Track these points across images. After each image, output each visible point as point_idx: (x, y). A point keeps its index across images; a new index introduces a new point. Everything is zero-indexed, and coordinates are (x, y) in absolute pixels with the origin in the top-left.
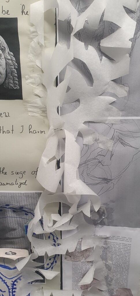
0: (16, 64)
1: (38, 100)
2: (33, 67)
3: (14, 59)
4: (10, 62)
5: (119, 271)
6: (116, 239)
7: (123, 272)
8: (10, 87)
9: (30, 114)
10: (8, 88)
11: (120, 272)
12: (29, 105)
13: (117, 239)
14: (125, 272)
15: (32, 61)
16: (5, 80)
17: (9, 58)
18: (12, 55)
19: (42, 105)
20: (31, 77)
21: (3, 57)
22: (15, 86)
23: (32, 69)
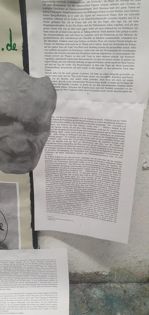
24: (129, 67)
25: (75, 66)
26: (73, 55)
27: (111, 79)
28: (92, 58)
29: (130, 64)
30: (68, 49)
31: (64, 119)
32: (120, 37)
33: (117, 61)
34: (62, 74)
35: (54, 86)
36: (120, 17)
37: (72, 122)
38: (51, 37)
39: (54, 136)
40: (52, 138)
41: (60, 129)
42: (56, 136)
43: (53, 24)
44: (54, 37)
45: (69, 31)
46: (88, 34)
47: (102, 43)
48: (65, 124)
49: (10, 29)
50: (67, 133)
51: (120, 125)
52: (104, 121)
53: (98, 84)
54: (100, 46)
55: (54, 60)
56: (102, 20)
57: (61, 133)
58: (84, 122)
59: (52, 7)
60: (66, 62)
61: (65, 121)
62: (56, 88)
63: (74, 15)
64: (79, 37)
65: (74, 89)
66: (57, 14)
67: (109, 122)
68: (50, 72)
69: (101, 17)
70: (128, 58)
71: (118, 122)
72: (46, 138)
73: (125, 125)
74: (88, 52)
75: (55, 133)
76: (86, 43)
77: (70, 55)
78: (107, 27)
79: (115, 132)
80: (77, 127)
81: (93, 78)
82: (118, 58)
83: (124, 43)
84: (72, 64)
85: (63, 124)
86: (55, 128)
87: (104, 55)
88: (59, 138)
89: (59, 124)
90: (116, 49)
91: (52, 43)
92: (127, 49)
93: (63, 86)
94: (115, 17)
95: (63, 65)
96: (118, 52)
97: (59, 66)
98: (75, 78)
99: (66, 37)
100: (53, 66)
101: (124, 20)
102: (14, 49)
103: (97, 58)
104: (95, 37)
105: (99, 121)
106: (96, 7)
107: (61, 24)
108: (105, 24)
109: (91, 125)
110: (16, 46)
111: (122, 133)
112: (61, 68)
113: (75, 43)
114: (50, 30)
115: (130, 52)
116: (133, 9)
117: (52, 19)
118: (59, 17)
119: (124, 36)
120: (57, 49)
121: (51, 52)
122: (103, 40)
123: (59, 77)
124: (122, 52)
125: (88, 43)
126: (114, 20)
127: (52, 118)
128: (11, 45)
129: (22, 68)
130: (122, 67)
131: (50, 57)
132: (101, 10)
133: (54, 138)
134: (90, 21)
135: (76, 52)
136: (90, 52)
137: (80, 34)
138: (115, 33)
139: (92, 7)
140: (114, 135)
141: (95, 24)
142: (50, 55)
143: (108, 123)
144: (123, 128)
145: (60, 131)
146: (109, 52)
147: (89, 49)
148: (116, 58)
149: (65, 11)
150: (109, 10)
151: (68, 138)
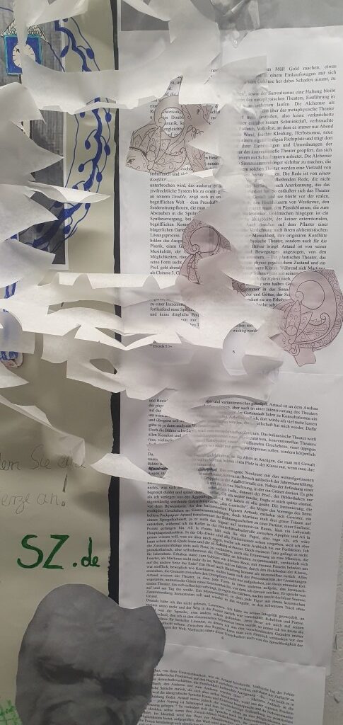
5: (298, 204)
6: (287, 78)
7: (312, 205)
11: (301, 205)
13: (291, 78)
14: (317, 205)
24: (296, 607)
25: (199, 593)
26: (196, 576)
27: (263, 621)
28: (230, 585)
29: (297, 602)
30: (188, 566)
31: (178, 674)
32: (279, 561)
33: (275, 595)
34: (176, 605)
35: (162, 621)
36: (278, 533)
37: (193, 681)
38: (158, 548)
39: (159, 703)
40: (154, 707)
41: (170, 691)
42: (161, 704)
43: (164, 531)
44: (164, 548)
45: (191, 539)
46: (224, 548)
47: (248, 567)
48: (180, 683)
49: (90, 538)
50: (183, 700)
51: (284, 700)
52: (252, 689)
53: (242, 627)
54: (244, 570)
55: (162, 582)
56: (248, 534)
57: (171, 700)
58: (215, 684)
59: (164, 509)
60: (183, 585)
61: (180, 679)
62: (164, 625)
63: (198, 517)
64: (207, 550)
65: (196, 628)
66: (170, 518)
67: (262, 691)
68: (154, 599)
69: (246, 529)
70: (294, 592)
71: (279, 695)
72: (143, 707)
73: (293, 702)
74: (223, 575)
75: (160, 699)
76: (220, 561)
77: (192, 575)
78: (257, 544)
79: (274, 712)
80: (201, 690)
81: (232, 616)
82: (275, 591)
83: (287, 570)
84: (194, 589)
85: (176, 682)
86: (160, 691)
87: (252, 585)
88: (166, 708)
89: (167, 682)
90: (271, 577)
91: (160, 557)
92: (292, 579)
93: (177, 622)
94: (269, 532)
95: (178, 589)
96: (276, 582)
97: (171, 591)
98: (199, 612)
99: (185, 548)
100: (161, 590)
101: (285, 538)
102: (95, 564)
103: (239, 587)
104: (236, 555)
105: (243, 687)
106: (236, 513)
107: (177, 530)
108: (251, 539)
109: (229, 692)
110: (97, 561)
111: (287, 715)
112: (175, 594)
113: (202, 558)
114: (158, 539)
115: (295, 584)
116: (300, 525)
117: (162, 524)
118: (173, 522)
119: (286, 561)
120: (169, 565)
121: (159, 569)
122: (250, 562)
123: (170, 609)
124: (283, 583)
125: (224, 562)
126: (267, 536)
127: (156, 673)
128: (89, 559)
129: (107, 593)
130: (283, 605)
131: (156, 577)
132: (245, 519)
133: (156, 707)
134: (227, 530)
135: (201, 571)
136: (226, 575)
137: (210, 545)
138: (270, 555)
139: (231, 513)
140: (273, 716)
141: (235, 536)
142: (156, 573)
143: (260, 692)
144: (288, 706)
145: (170, 695)
146: (260, 581)
147: (226, 571)
148: (272, 591)
149: (185, 513)
150: (259, 521)
151: (185, 709)
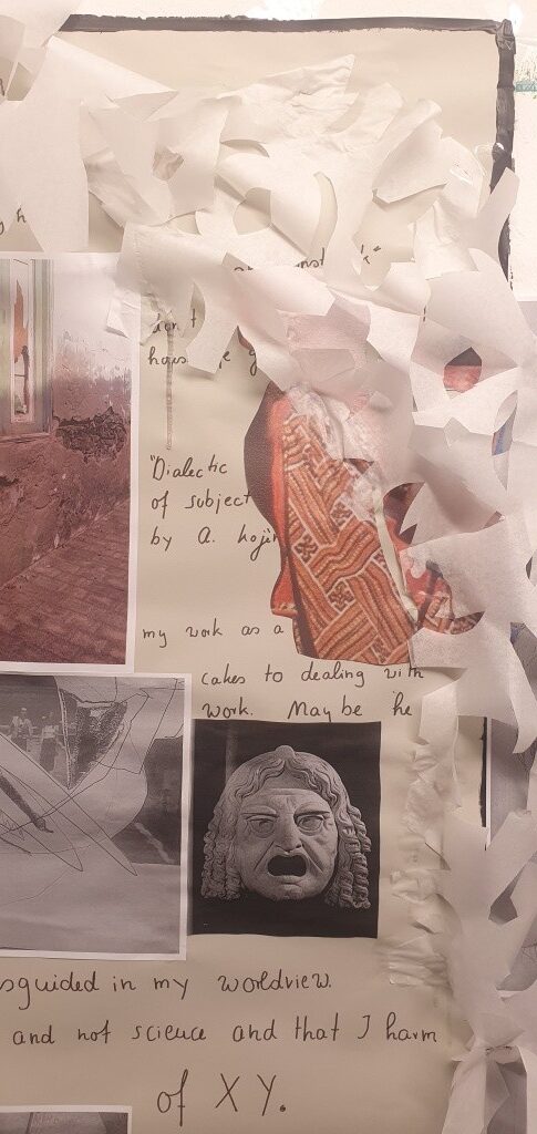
0: (368, 841)
1: (423, 940)
2: (417, 850)
3: (362, 826)
4: (352, 833)
8: (341, 904)
9: (393, 979)
10: (337, 904)
12: (395, 952)
15: (413, 834)
16: (331, 882)
17: (349, 822)
18: (357, 816)
19: (433, 954)
20: (406, 876)
21: (331, 820)
22: (358, 901)
23: (413, 854)
